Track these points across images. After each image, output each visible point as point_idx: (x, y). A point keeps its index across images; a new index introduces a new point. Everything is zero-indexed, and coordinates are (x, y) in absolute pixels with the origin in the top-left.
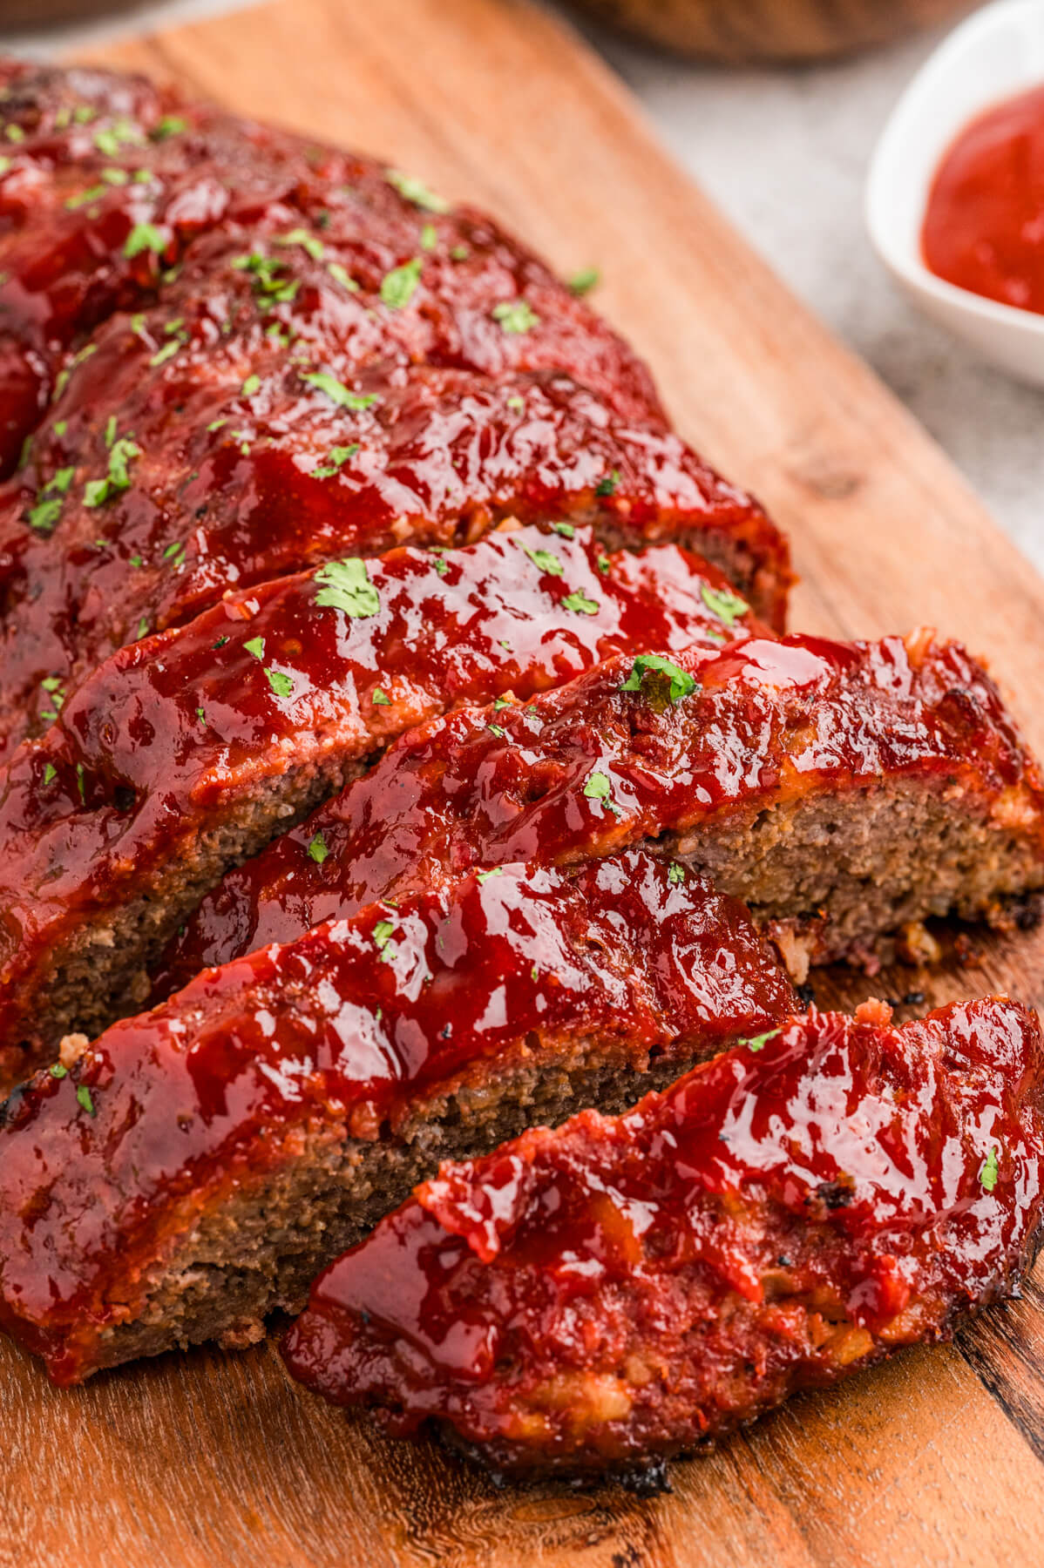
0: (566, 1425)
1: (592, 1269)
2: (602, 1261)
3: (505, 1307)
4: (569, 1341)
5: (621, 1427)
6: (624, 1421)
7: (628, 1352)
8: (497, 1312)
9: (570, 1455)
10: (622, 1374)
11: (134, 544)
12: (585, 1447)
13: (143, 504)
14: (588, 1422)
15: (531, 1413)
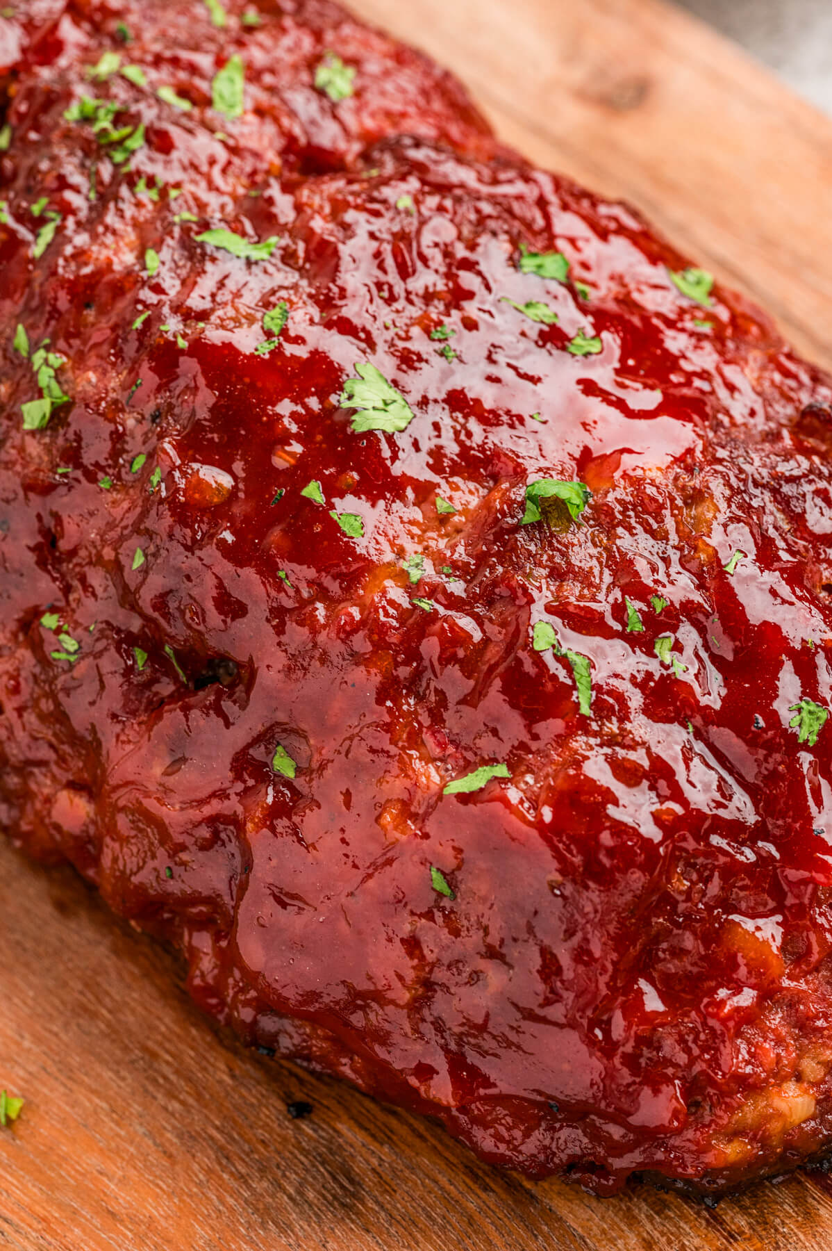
0: (764, 1142)
1: (747, 998)
2: (753, 987)
3: (682, 1058)
4: (748, 1069)
5: (813, 1123)
6: (813, 1118)
7: (799, 1057)
8: (676, 1066)
9: (775, 1164)
10: (799, 1078)
11: (97, 464)
12: (785, 1151)
13: (93, 421)
14: (785, 1132)
15: (730, 1141)
